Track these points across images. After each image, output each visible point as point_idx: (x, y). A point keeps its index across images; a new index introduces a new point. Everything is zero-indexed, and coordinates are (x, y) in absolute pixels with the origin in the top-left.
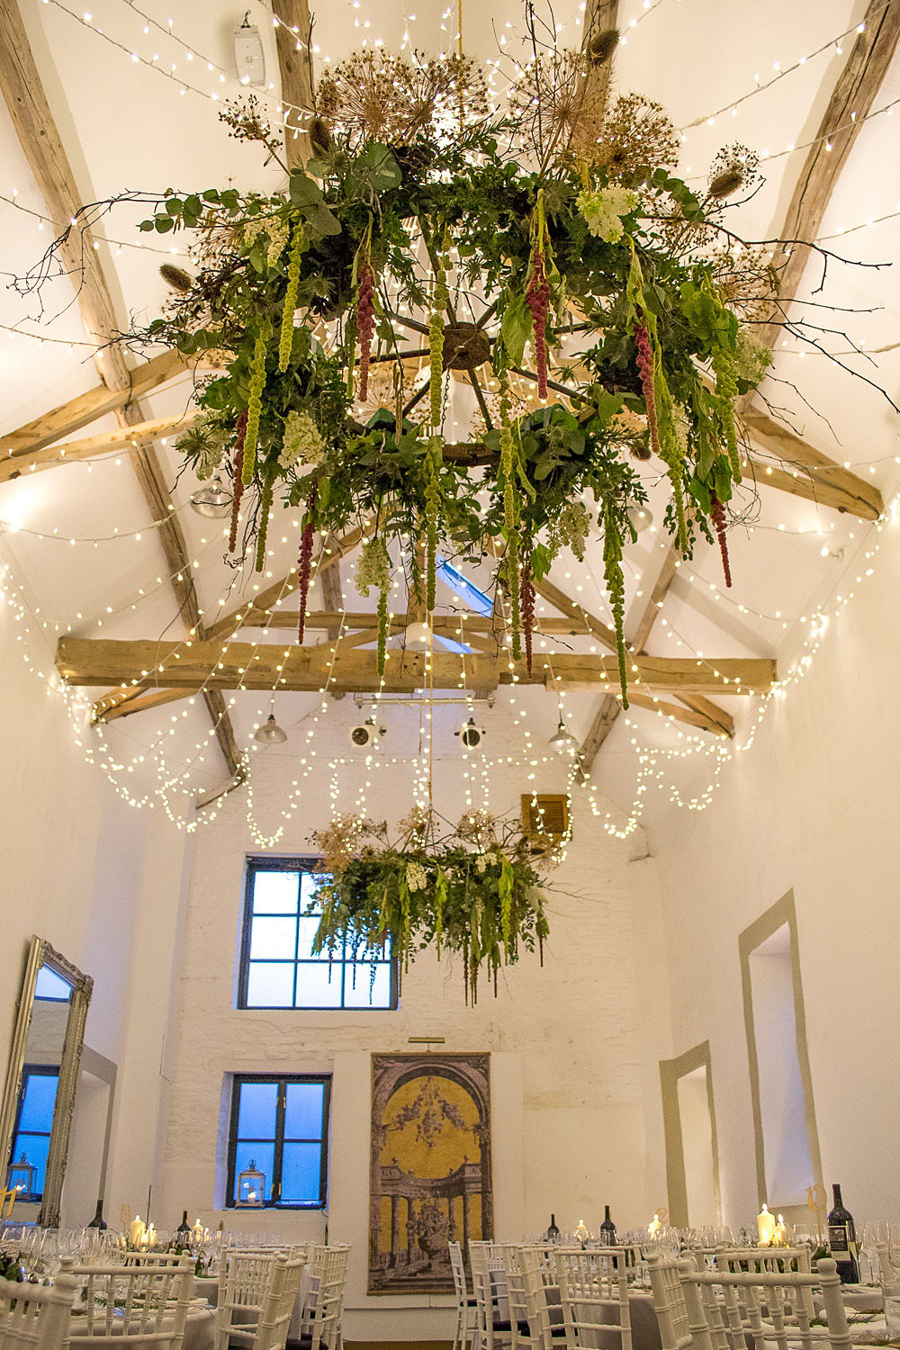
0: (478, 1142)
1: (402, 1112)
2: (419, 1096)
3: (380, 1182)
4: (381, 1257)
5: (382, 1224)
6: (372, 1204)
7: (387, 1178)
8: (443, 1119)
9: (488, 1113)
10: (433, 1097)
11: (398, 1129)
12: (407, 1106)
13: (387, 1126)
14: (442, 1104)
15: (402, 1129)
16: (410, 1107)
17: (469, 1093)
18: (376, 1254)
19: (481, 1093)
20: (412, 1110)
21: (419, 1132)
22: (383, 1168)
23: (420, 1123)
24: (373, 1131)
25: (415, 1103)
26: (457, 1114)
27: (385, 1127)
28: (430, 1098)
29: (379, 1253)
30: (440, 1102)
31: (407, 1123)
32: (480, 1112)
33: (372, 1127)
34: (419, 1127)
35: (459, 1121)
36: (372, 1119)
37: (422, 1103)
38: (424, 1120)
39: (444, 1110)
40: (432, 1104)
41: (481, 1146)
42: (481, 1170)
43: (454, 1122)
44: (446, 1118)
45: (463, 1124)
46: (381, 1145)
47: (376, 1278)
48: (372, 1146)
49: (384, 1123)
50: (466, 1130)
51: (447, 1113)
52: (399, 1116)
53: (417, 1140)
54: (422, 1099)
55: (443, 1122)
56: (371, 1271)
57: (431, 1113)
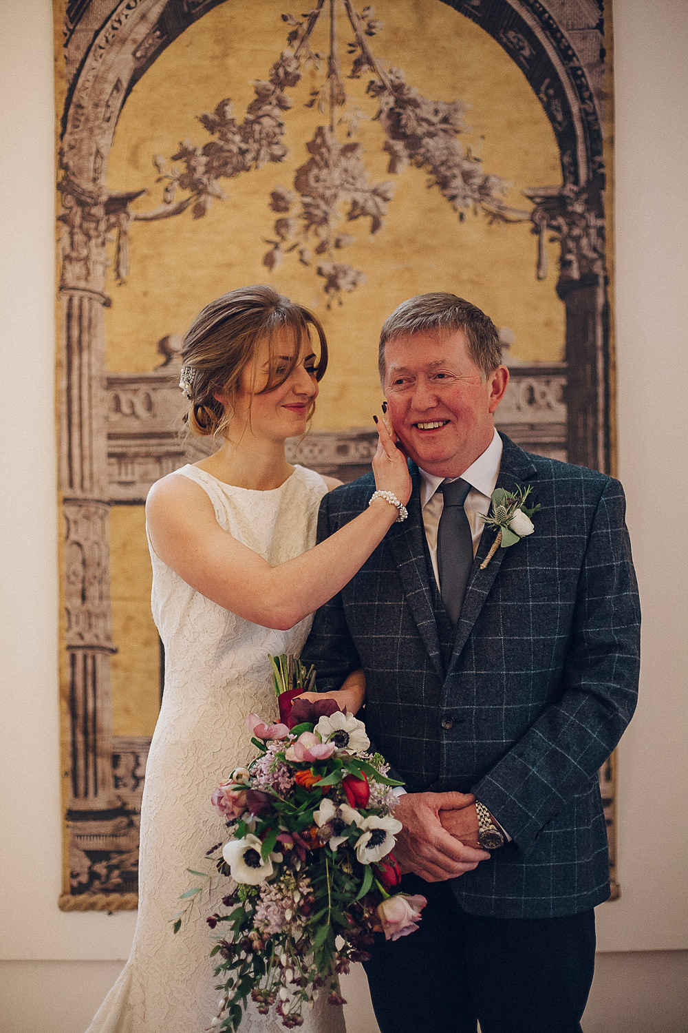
0: (552, 272)
1: (199, 138)
2: (282, 63)
3: (101, 445)
4: (115, 760)
5: (114, 625)
6: (69, 540)
7: (134, 426)
8: (392, 168)
9: (598, 143)
10: (345, 70)
11: (179, 211)
12: (221, 109)
13: (131, 197)
14: (388, 100)
15: (200, 211)
16: (237, 113)
17: (513, 53)
18: (92, 748)
19: (566, 54)
20: (246, 131)
21: (281, 226)
22: (112, 383)
23: (285, 184)
24: (62, 219)
25: (262, 97)
26: (459, 144)
27: (118, 204)
28: (332, 72)
29: (106, 743)
30: (376, 89)
31: (220, 185)
32: (565, 138)
33: (61, 202)
34: (278, 202)
35: (467, 176)
36: (62, 165)
37: (289, 94)
38: (302, 173)
39: (396, 129)
40: (338, 99)
41: (565, 289)
42: (566, 396)
43: (444, 183)
44: (404, 166)
45: (484, 190)
46: (101, 280)
47: (98, 844)
48: (62, 287)
49: (113, 184)
50: (498, 217)
51: (413, 142)
52: (184, 154)
53: (269, 261)
54: (293, 80)
55: (391, 184)
56: (72, 815)
57: (336, 140)
